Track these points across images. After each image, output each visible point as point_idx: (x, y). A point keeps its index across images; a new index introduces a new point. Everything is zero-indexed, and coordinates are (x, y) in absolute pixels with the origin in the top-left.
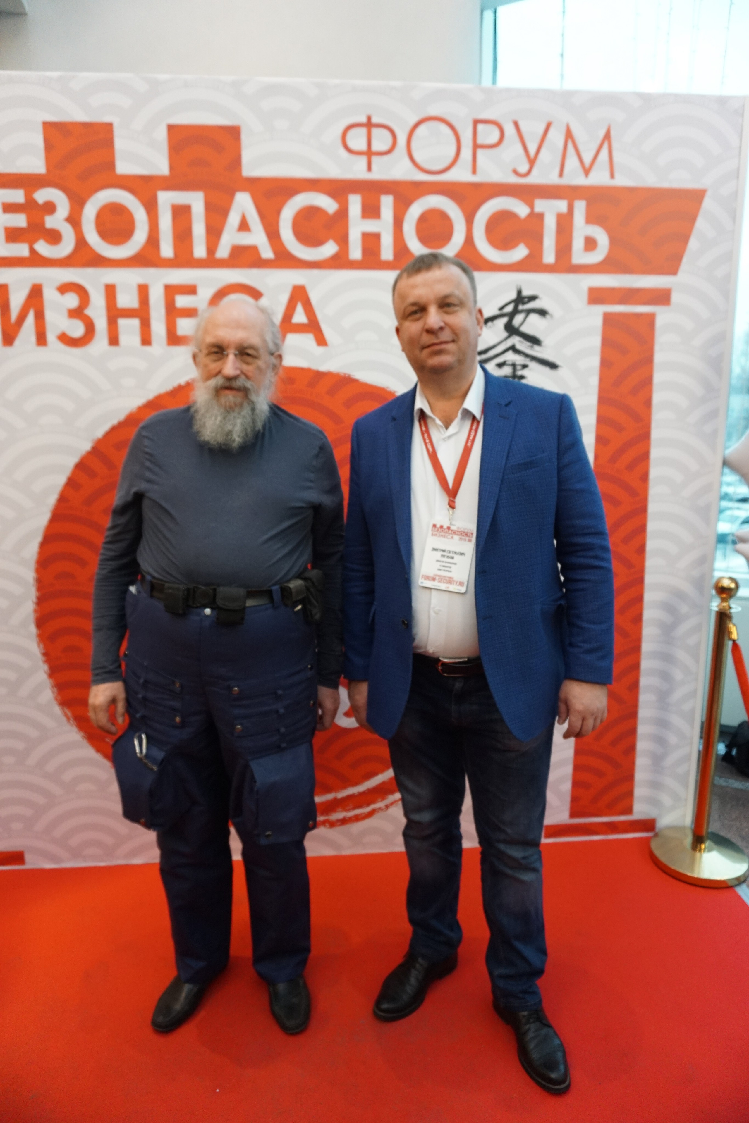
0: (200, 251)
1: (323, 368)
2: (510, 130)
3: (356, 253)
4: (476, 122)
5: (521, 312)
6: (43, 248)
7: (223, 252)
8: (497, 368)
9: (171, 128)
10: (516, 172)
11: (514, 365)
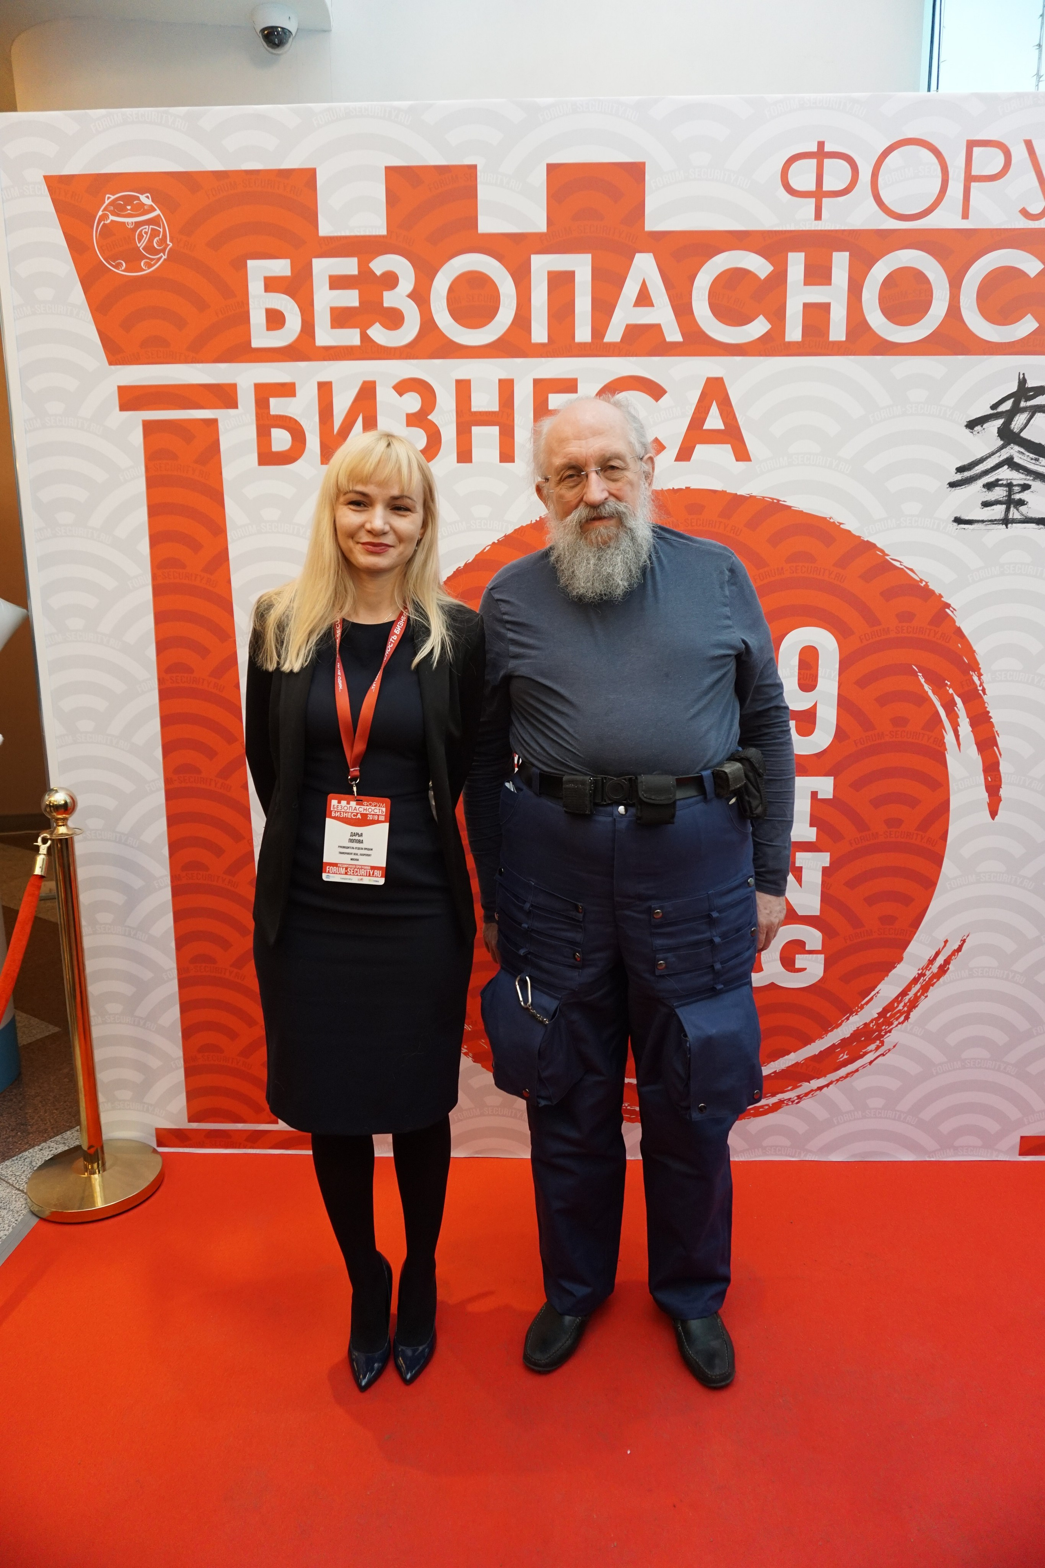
0: (583, 333)
1: (742, 491)
2: (1019, 153)
3: (794, 333)
4: (971, 145)
5: (1024, 410)
6: (378, 334)
7: (614, 334)
8: (985, 490)
9: (552, 168)
10: (1025, 213)
11: (1010, 486)
